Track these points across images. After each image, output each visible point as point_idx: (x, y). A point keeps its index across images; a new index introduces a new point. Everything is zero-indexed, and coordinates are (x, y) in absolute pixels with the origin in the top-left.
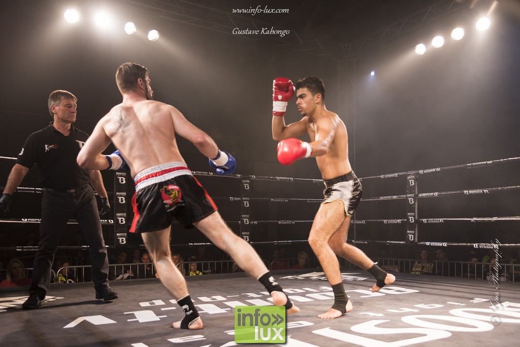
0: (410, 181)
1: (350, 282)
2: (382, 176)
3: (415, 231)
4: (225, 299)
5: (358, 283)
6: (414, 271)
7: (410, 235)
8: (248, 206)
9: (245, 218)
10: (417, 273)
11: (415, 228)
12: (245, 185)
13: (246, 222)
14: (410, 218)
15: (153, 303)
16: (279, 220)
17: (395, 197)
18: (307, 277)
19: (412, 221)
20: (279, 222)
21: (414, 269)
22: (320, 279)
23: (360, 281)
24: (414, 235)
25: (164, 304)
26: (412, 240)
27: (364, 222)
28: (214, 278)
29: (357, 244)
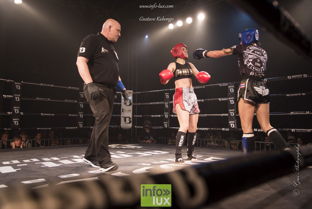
0: (167, 96)
1: (133, 149)
3: (168, 122)
4: (59, 159)
5: (138, 149)
7: (165, 125)
8: (83, 107)
9: (81, 114)
11: (168, 120)
12: (81, 95)
13: (81, 116)
14: (166, 115)
15: (12, 162)
17: (157, 103)
19: (166, 117)
22: (117, 148)
23: (138, 148)
24: (167, 124)
25: (19, 162)
26: (167, 127)
27: (141, 116)
29: (137, 128)
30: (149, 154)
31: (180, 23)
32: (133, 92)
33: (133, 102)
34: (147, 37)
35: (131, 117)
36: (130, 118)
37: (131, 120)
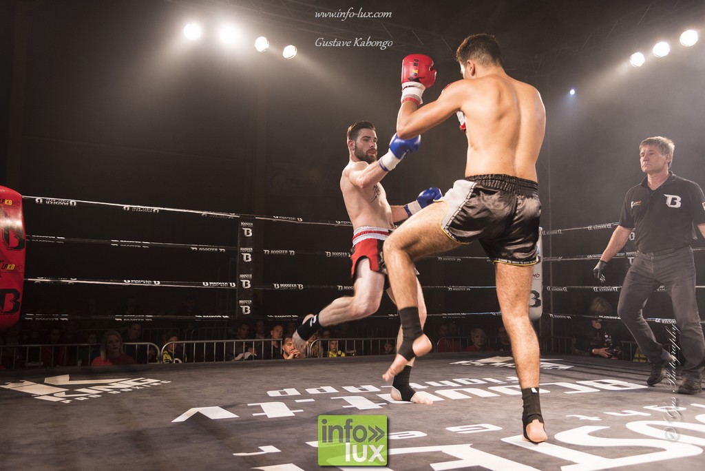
1: (548, 372)
2: (590, 228)
4: (378, 390)
5: (560, 373)
6: (637, 358)
10: (641, 361)
15: (285, 393)
16: (449, 286)
18: (488, 364)
20: (449, 289)
21: (637, 356)
22: (507, 367)
23: (562, 370)
25: (298, 393)
27: (565, 289)
28: (361, 361)
29: (555, 319)
30: (593, 387)
31: (661, 49)
32: (543, 230)
33: (544, 256)
34: (572, 92)
35: (539, 290)
36: (537, 294)
37: (540, 298)
